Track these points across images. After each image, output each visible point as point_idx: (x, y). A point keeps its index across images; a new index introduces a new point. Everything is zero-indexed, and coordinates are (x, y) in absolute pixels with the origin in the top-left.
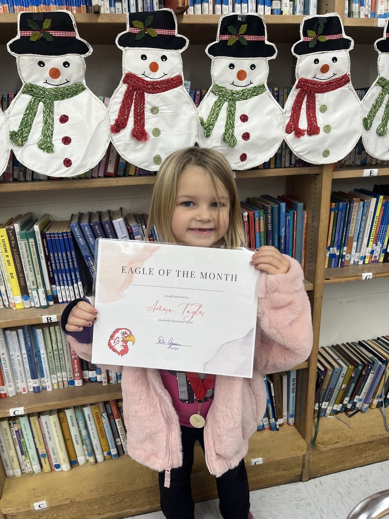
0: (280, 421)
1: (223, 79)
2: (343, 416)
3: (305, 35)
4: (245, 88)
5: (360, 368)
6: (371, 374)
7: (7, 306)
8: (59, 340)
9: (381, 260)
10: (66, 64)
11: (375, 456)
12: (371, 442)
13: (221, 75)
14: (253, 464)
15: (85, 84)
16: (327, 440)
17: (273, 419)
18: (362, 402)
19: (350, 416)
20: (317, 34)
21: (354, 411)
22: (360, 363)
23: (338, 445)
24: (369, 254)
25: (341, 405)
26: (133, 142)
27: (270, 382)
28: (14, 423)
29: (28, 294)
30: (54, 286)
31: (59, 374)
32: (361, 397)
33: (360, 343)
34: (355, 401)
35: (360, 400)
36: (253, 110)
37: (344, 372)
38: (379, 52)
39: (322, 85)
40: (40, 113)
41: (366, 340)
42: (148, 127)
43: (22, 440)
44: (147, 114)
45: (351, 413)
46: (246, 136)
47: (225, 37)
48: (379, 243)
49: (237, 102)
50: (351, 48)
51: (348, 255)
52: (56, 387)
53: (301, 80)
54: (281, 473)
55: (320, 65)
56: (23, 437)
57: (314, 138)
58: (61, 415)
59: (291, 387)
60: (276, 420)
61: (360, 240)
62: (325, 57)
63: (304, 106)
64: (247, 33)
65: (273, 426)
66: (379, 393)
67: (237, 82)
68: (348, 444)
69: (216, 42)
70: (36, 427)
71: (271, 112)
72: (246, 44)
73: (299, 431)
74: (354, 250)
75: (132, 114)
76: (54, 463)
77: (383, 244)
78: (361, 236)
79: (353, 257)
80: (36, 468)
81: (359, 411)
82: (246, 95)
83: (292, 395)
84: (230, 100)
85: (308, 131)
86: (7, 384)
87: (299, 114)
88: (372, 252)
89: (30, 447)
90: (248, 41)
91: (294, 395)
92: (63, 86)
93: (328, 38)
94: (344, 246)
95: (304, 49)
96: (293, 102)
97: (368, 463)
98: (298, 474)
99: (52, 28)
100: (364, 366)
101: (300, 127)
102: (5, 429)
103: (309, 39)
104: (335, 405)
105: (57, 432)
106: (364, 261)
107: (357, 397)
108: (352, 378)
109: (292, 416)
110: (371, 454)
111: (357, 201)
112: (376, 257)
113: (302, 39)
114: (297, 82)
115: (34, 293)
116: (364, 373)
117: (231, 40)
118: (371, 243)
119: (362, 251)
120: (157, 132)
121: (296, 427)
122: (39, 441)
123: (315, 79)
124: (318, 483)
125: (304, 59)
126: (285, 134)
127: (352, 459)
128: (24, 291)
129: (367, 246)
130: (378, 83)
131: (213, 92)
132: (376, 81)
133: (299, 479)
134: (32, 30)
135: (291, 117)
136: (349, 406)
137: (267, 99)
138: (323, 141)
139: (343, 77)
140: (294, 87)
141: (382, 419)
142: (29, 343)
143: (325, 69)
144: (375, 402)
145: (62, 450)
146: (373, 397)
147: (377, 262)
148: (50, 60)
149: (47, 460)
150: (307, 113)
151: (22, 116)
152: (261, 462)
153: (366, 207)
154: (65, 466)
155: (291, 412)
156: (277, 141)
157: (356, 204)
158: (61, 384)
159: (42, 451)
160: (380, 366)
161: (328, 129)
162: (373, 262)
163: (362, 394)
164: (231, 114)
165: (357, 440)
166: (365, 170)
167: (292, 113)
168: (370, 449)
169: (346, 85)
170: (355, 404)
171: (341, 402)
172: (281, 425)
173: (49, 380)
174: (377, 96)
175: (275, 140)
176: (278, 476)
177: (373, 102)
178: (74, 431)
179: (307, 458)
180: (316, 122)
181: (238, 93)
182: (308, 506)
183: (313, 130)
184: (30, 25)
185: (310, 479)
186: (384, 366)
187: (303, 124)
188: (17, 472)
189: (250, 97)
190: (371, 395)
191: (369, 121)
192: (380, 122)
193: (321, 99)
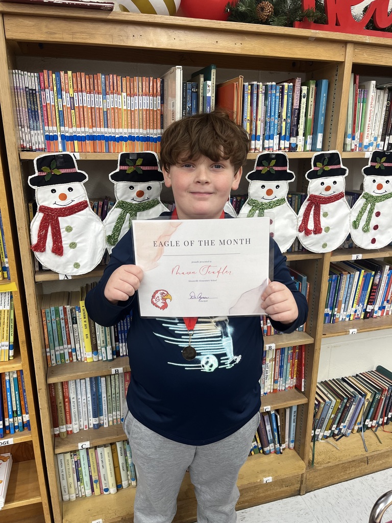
0: (284, 446)
1: (256, 195)
2: (331, 440)
3: (315, 165)
4: (270, 201)
5: (345, 401)
6: (353, 406)
7: (79, 360)
8: (117, 386)
9: (362, 317)
10: (149, 188)
11: (356, 473)
12: (354, 461)
13: (255, 192)
14: (265, 482)
15: (159, 199)
16: (321, 460)
17: (278, 445)
18: (346, 428)
19: (337, 440)
20: (323, 165)
21: (340, 436)
22: (345, 397)
23: (330, 464)
24: (353, 313)
25: (330, 431)
27: (277, 414)
28: (74, 455)
29: (97, 350)
30: (118, 343)
31: (114, 413)
32: (345, 424)
33: (343, 379)
34: (341, 427)
35: (344, 427)
37: (333, 404)
38: (365, 176)
39: (325, 199)
40: (127, 221)
41: (347, 377)
43: (79, 469)
45: (337, 437)
47: (260, 168)
48: (361, 304)
49: (265, 211)
50: (347, 175)
51: (338, 314)
52: (111, 423)
53: (312, 196)
54: (285, 489)
55: (325, 186)
56: (81, 467)
57: (318, 236)
58: (113, 446)
59: (293, 418)
60: (280, 445)
61: (347, 302)
62: (329, 181)
63: (312, 212)
64: (275, 165)
65: (278, 450)
66: (359, 420)
67: (266, 197)
68: (337, 463)
69: (254, 171)
70: (92, 457)
71: (289, 217)
72: (274, 173)
73: (299, 454)
74: (342, 310)
76: (104, 488)
77: (363, 305)
78: (347, 299)
79: (341, 315)
80: (88, 492)
81: (343, 435)
82: (271, 205)
83: (293, 424)
84: (260, 209)
85: (314, 231)
86: (73, 422)
87: (308, 218)
88: (356, 311)
89: (85, 474)
90: (275, 171)
91: (295, 424)
92: (144, 201)
93: (330, 167)
94: (335, 308)
95: (314, 175)
96: (304, 210)
97: (350, 478)
98: (297, 489)
99: (142, 165)
100: (349, 399)
101: (308, 228)
102: (68, 460)
103: (318, 169)
104: (326, 432)
105: (109, 461)
106: (350, 318)
107: (342, 424)
108: (339, 409)
109: (292, 442)
110: (353, 470)
111: (345, 274)
112: (358, 315)
113: (313, 168)
114: (308, 197)
115: (103, 349)
116: (348, 405)
117: (264, 170)
118: (355, 305)
119: (349, 310)
121: (296, 450)
122: (94, 469)
123: (321, 195)
124: (313, 496)
125: (314, 182)
126: (298, 233)
127: (339, 475)
128: (95, 348)
129: (352, 307)
130: (363, 197)
131: (248, 204)
132: (362, 195)
133: (298, 493)
134: (128, 166)
135: (303, 220)
136: (336, 432)
137: (286, 208)
138: (324, 237)
139: (340, 194)
140: (306, 200)
141: (362, 442)
142: (94, 389)
143: (328, 189)
144: (356, 428)
145: (112, 476)
146: (355, 424)
147: (359, 318)
148: (137, 185)
149: (98, 485)
150: (314, 217)
151: (114, 224)
152: (271, 481)
153: (351, 278)
154: (113, 490)
155: (292, 438)
156: (292, 238)
157: (344, 276)
158: (115, 421)
159: (95, 477)
160: (360, 399)
161: (327, 229)
162: (356, 318)
163: (346, 421)
165: (345, 460)
166: (353, 255)
167: (303, 217)
168: (352, 467)
169: (342, 199)
170: (340, 430)
171: (330, 429)
172: (283, 449)
173: (107, 418)
174: (362, 205)
175: (292, 237)
176: (282, 491)
177: (359, 209)
178: (121, 460)
179: (305, 475)
180: (320, 225)
181: (266, 204)
182: (307, 515)
183: (318, 230)
184: (127, 163)
185: (306, 493)
186: (363, 399)
187: (311, 226)
188: (73, 497)
189: (275, 207)
190: (353, 423)
191: (357, 223)
192: (364, 223)
193: (324, 208)
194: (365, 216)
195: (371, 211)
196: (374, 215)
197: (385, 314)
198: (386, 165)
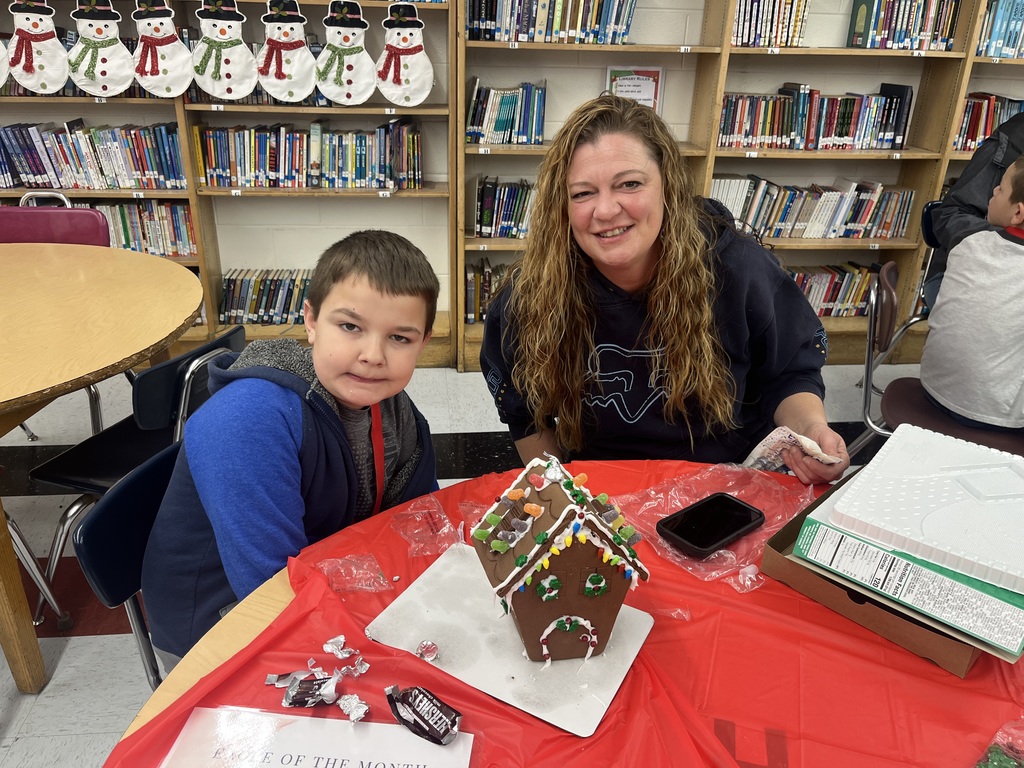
1: (87, 33)
2: (260, 326)
3: (139, 6)
4: (102, 40)
5: (268, 283)
6: (280, 290)
13: (84, 31)
20: (148, 6)
24: (254, 179)
26: (24, 73)
32: (275, 311)
34: (271, 314)
35: (275, 314)
36: (110, 55)
38: (201, 19)
39: (158, 41)
42: (35, 64)
44: (35, 55)
46: (104, 73)
48: (261, 169)
49: (98, 50)
50: (173, 16)
53: (144, 37)
55: (153, 26)
57: (155, 77)
61: (243, 165)
62: (155, 22)
63: (149, 54)
66: (292, 309)
67: (97, 36)
69: (77, 10)
71: (125, 57)
72: (98, 12)
74: (239, 173)
75: (24, 54)
79: (239, 179)
82: (104, 45)
84: (93, 47)
85: (151, 73)
87: (146, 60)
90: (99, 10)
93: (155, 9)
95: (140, 16)
96: (140, 52)
100: (272, 281)
101: (146, 69)
103: (143, 9)
106: (251, 184)
107: (271, 310)
108: (260, 290)
111: (232, 133)
112: (261, 182)
113: (138, 9)
114: (140, 37)
116: (273, 289)
117: (87, 9)
118: (253, 169)
119: (247, 175)
120: (41, 67)
123: (152, 36)
125: (141, 23)
126: (135, 74)
129: (251, 171)
130: (204, 40)
131: (80, 42)
132: (202, 39)
135: (139, 61)
136: (266, 318)
137: (121, 48)
138: (163, 80)
139: (172, 36)
140: (139, 40)
144: (291, 318)
146: (288, 313)
147: (264, 186)
150: (151, 59)
153: (240, 137)
156: (127, 81)
163: (276, 308)
164: (94, 58)
166: (210, 105)
169: (177, 42)
170: (271, 317)
171: (256, 313)
174: (204, 50)
175: (127, 78)
177: (202, 54)
180: (157, 66)
181: (98, 43)
183: (155, 72)
186: (290, 284)
187: (148, 67)
189: (108, 46)
191: (202, 68)
192: (213, 70)
193: (160, 50)
194: (212, 62)
195: (218, 58)
196: (223, 62)
197: (297, 186)
198: (224, 8)
